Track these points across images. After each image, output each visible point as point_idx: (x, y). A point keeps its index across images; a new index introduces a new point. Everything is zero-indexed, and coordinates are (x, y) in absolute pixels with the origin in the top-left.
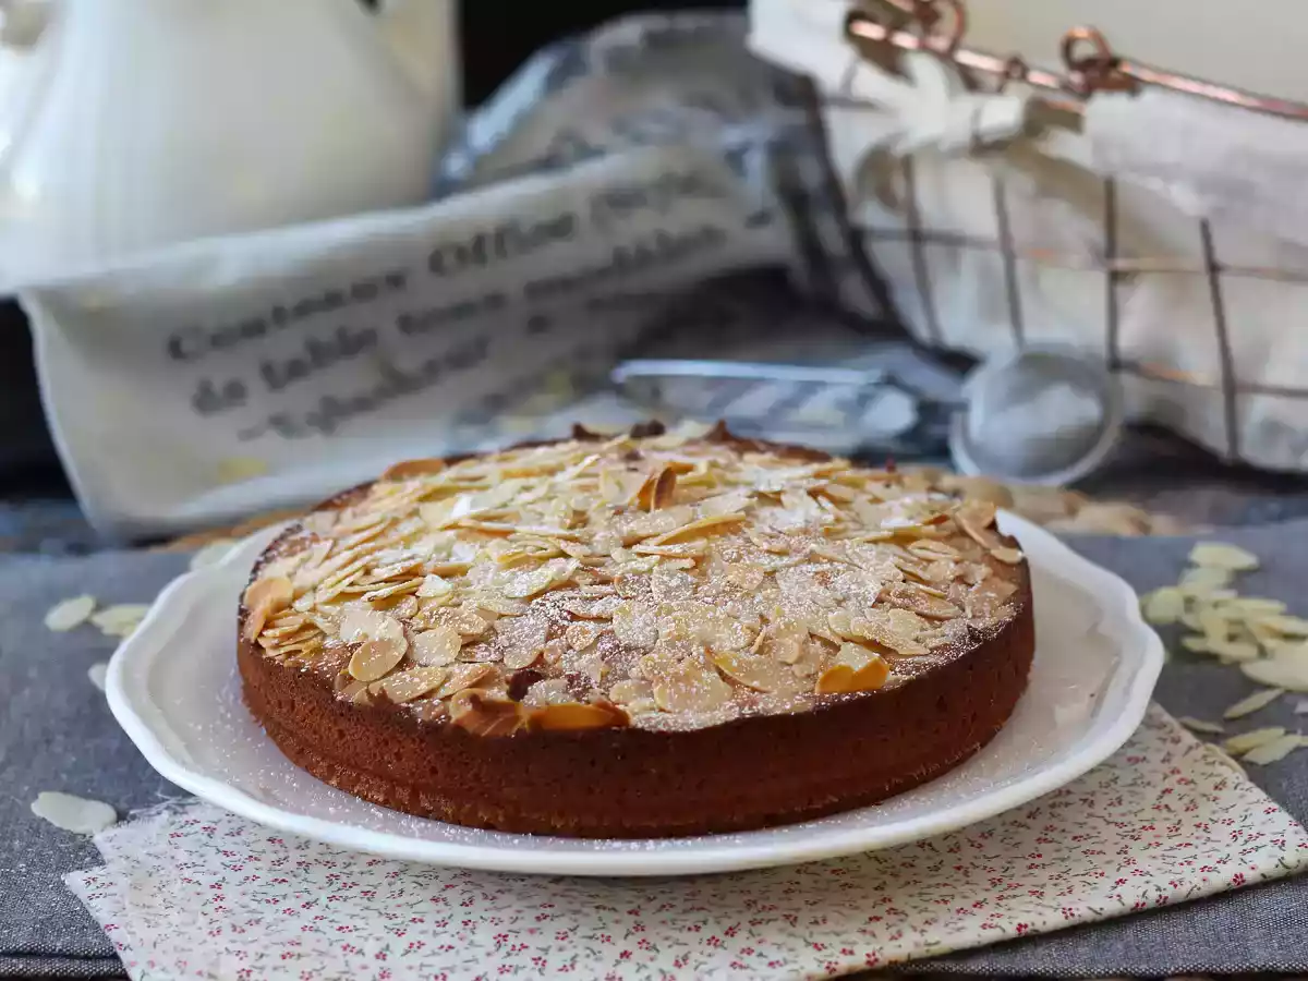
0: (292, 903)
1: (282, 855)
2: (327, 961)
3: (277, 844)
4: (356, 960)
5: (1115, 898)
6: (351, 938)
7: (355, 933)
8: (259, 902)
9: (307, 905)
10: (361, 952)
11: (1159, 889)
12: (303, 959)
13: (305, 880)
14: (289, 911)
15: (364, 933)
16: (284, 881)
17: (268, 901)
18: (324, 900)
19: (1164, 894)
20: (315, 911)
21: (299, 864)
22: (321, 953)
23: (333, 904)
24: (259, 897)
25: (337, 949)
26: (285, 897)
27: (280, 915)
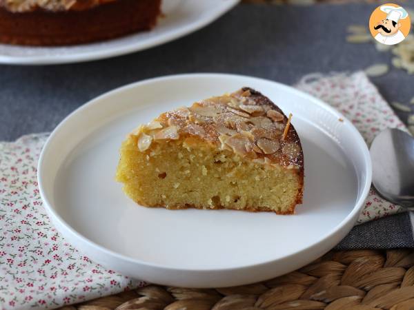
0: (18, 206)
1: (16, 178)
2: (31, 240)
3: (15, 171)
4: (43, 240)
5: (367, 215)
6: (42, 229)
7: (44, 226)
8: (5, 205)
9: (25, 207)
10: (45, 236)
11: (385, 210)
12: (21, 240)
13: (25, 192)
14: (17, 211)
15: (47, 226)
16: (16, 193)
17: (8, 205)
18: (32, 205)
19: (387, 212)
20: (28, 211)
21: (23, 183)
22: (29, 237)
23: (36, 207)
24: (5, 202)
25: (36, 235)
26: (16, 202)
27: (13, 213)
